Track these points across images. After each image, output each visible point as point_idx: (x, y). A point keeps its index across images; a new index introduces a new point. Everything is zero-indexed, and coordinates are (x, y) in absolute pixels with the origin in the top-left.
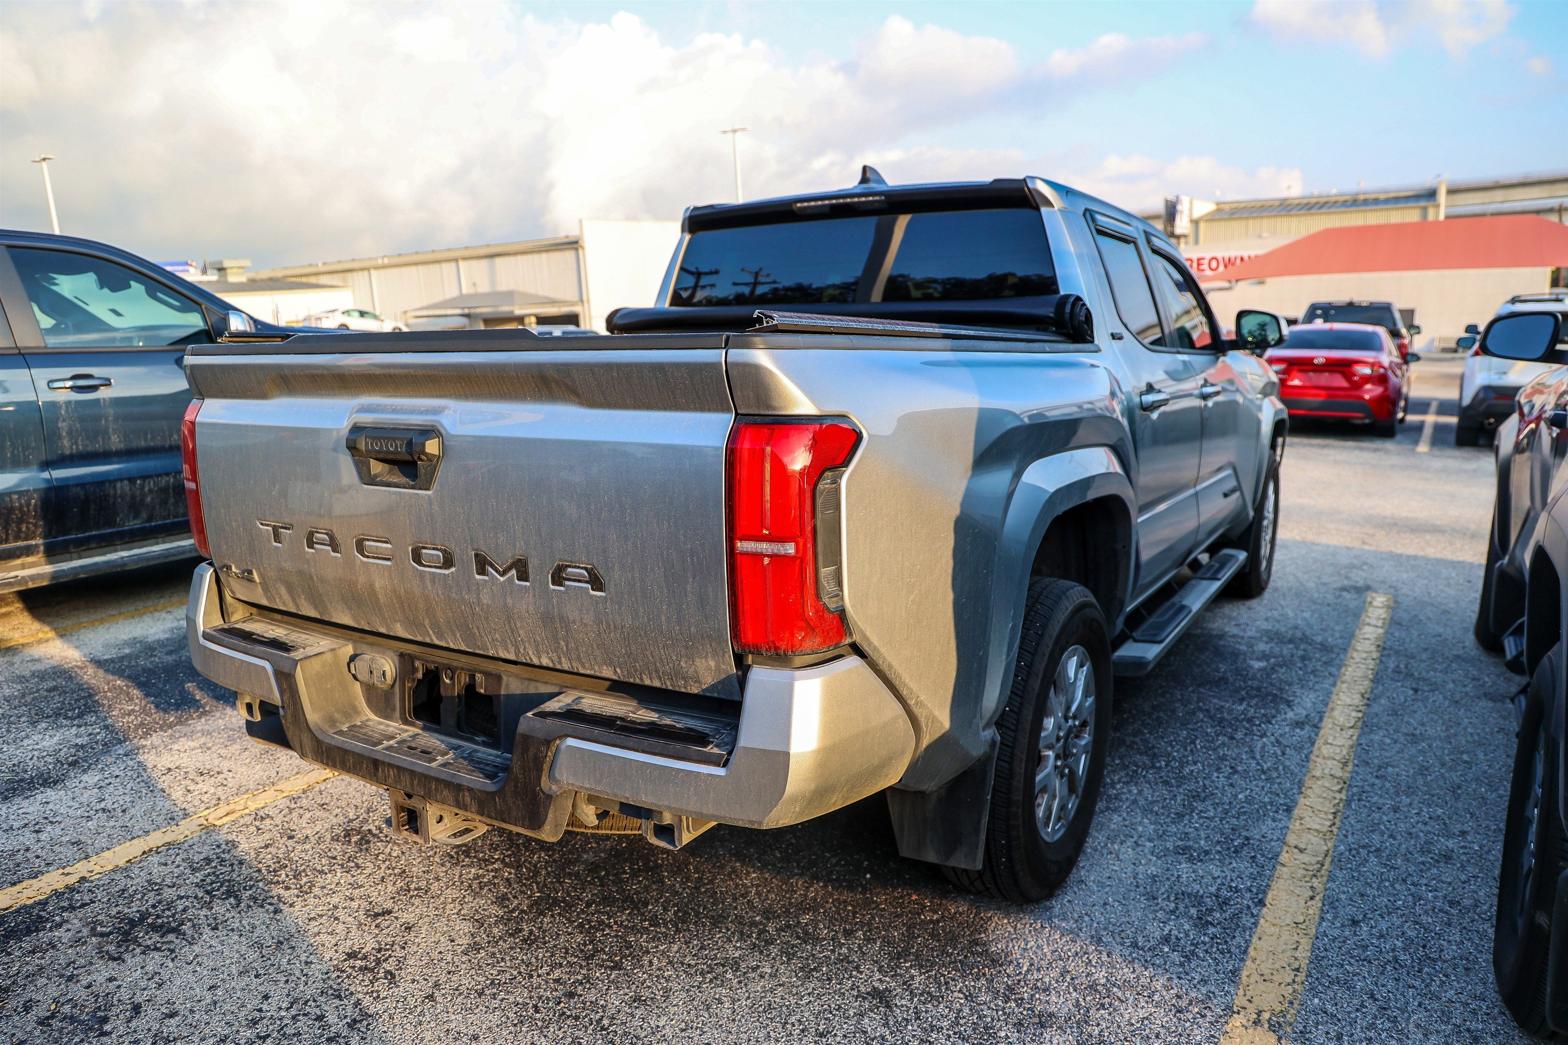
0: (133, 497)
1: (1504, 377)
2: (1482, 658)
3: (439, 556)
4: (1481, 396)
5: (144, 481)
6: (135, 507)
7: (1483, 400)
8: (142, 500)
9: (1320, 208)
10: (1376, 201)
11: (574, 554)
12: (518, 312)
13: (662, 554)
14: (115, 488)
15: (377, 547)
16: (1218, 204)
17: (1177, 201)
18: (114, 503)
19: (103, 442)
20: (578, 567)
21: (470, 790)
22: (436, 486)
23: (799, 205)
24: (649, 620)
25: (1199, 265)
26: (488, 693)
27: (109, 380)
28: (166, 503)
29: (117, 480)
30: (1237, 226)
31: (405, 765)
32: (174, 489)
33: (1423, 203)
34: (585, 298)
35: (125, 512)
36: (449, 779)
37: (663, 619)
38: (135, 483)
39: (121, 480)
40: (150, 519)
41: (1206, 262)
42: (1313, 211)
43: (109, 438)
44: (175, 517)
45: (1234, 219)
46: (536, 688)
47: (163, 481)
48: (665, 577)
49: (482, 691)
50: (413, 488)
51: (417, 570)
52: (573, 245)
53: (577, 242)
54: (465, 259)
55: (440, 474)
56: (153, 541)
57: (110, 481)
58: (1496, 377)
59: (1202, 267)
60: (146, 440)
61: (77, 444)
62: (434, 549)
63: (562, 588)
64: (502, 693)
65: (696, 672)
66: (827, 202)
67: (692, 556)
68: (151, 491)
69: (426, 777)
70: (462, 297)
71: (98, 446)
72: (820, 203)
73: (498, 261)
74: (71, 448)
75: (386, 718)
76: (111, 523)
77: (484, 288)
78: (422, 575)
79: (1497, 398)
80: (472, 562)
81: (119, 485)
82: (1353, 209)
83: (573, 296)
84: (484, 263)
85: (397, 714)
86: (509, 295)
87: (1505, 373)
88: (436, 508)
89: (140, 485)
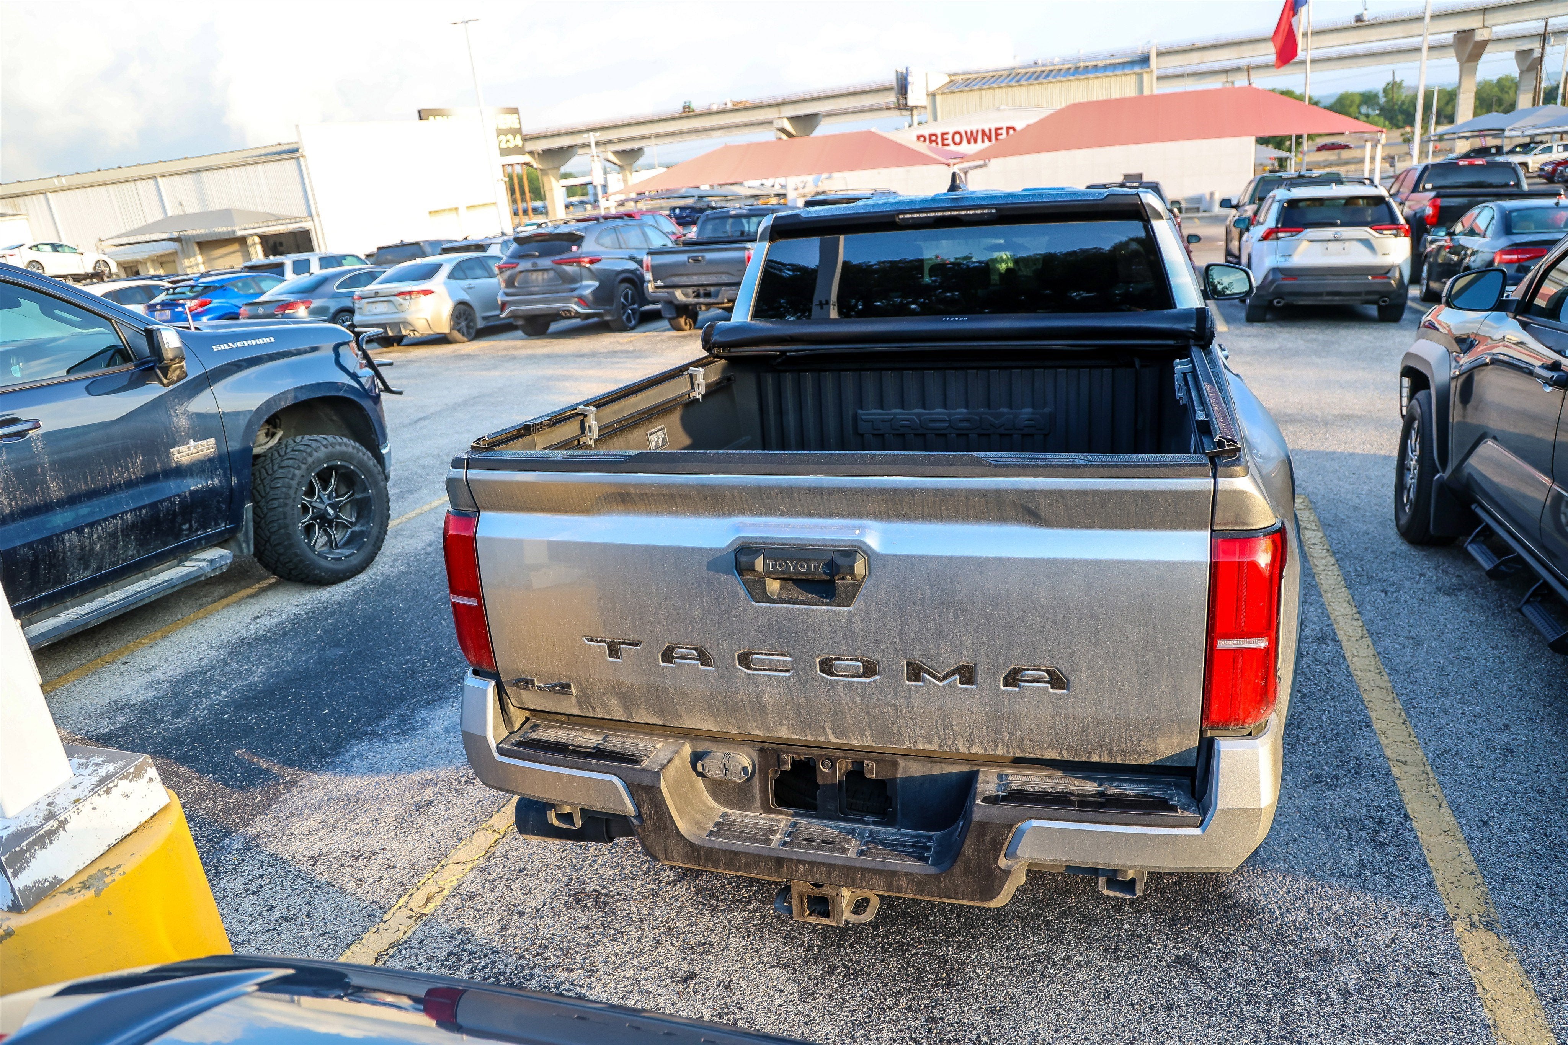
0: (82, 548)
1: (1289, 259)
2: (1413, 553)
3: (859, 667)
4: (1271, 277)
5: (92, 529)
6: (84, 558)
7: (1273, 282)
8: (92, 549)
9: (1047, 76)
10: (1096, 68)
11: (1034, 659)
12: (240, 233)
13: (1137, 654)
14: (63, 541)
15: (770, 660)
16: (950, 76)
17: (907, 73)
18: (63, 558)
19: (43, 492)
20: (1038, 670)
21: (906, 874)
22: (858, 602)
23: (901, 217)
24: (1115, 710)
25: (943, 139)
26: (880, 778)
27: (37, 421)
28: (115, 548)
29: (64, 533)
30: (971, 99)
31: (819, 860)
32: (122, 531)
33: (1137, 69)
34: (314, 213)
35: (75, 565)
36: (879, 867)
37: (1131, 708)
38: (83, 530)
39: (69, 532)
40: (99, 569)
41: (950, 136)
42: (1041, 80)
43: (48, 487)
44: (123, 561)
45: (967, 91)
46: (942, 769)
47: (110, 526)
48: (1138, 673)
49: (873, 777)
50: (827, 604)
51: (827, 680)
52: (292, 152)
53: (296, 150)
54: (164, 176)
55: (863, 590)
56: (102, 590)
57: (57, 535)
58: (1283, 259)
59: (946, 142)
60: (86, 483)
61: (15, 499)
62: (852, 660)
63: (1016, 689)
64: (899, 776)
65: (1155, 748)
66: (932, 214)
67: (1169, 655)
68: (99, 538)
69: (849, 868)
70: (167, 220)
71: (38, 499)
72: (923, 215)
73: (204, 175)
74: (11, 506)
75: (742, 809)
76: (59, 581)
77: (193, 207)
78: (832, 684)
79: (1284, 279)
80: (903, 670)
81: (66, 537)
82: (1077, 77)
83: (303, 212)
84: (189, 179)
85: (757, 803)
86: (226, 214)
87: (1290, 256)
88: (858, 622)
89: (89, 533)
